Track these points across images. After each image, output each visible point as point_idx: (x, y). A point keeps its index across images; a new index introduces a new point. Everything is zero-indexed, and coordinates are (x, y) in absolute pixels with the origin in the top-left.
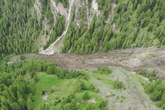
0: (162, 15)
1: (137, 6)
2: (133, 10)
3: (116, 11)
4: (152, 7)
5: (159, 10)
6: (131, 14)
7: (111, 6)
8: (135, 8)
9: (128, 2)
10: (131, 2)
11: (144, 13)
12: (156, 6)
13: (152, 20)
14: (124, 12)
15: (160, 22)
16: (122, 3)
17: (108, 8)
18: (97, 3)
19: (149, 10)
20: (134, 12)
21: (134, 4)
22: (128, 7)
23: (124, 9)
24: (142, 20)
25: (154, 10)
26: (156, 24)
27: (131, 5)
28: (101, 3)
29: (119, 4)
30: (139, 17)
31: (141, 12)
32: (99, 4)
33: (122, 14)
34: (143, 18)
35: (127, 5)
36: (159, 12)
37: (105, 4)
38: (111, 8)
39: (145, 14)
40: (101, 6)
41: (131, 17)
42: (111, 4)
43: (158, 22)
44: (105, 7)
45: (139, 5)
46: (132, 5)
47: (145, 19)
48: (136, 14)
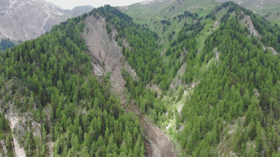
0: (118, 138)
1: (83, 135)
2: (80, 143)
3: (56, 151)
4: (102, 132)
5: (112, 133)
6: (79, 149)
7: (46, 147)
8: (82, 139)
9: (71, 135)
10: (73, 133)
11: (95, 142)
12: (107, 129)
13: (108, 149)
14: (68, 150)
15: (119, 148)
16: (61, 138)
17: (43, 150)
18: (23, 148)
19: (100, 138)
20: (82, 145)
21: (78, 135)
22: (72, 141)
23: (66, 146)
24: (97, 153)
25: (106, 135)
26: (115, 153)
27: (74, 137)
28: (29, 146)
29: (58, 140)
30: (91, 151)
31: (91, 143)
32: (26, 149)
33: (66, 153)
34: (96, 151)
35: (70, 139)
36: (113, 136)
37: (37, 146)
38: (47, 150)
39: (97, 143)
40: (30, 150)
41: (80, 154)
42: (46, 144)
43: (116, 148)
44: (37, 150)
45: (85, 134)
46: (76, 137)
47: (99, 150)
48: (85, 147)
